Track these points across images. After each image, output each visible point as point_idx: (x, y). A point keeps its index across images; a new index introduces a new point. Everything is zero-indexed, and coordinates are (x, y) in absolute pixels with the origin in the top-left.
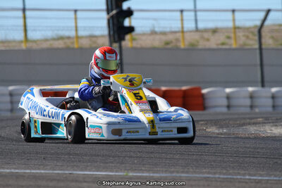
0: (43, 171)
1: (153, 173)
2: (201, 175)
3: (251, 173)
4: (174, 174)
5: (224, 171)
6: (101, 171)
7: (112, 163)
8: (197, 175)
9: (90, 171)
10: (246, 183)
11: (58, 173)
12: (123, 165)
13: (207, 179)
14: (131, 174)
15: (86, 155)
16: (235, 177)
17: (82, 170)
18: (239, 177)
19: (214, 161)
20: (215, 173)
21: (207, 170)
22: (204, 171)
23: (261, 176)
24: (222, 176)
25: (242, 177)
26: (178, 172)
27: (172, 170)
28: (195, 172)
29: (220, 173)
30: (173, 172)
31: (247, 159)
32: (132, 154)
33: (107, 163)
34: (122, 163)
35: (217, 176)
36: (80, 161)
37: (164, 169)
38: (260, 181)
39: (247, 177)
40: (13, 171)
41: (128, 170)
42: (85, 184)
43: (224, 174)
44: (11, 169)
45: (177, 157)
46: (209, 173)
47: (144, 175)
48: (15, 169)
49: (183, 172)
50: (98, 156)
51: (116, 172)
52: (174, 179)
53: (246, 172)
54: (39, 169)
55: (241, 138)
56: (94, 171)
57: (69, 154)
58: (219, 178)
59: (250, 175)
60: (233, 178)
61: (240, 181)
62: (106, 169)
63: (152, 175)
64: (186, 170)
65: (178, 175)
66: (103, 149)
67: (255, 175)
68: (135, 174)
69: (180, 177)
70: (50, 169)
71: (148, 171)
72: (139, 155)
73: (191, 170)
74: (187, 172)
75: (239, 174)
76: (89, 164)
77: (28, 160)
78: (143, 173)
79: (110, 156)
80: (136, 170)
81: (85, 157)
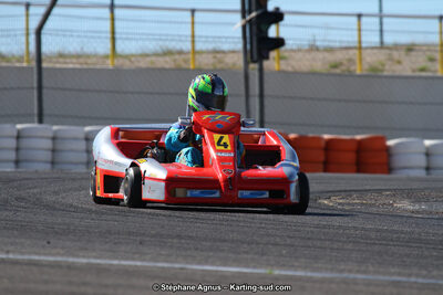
0: (139, 263)
1: (313, 271)
2: (387, 278)
4: (345, 275)
5: (424, 272)
6: (230, 266)
7: (247, 253)
8: (381, 278)
9: (212, 264)
11: (163, 268)
12: (265, 258)
13: (396, 284)
14: (277, 272)
15: (205, 240)
16: (441, 282)
17: (199, 263)
19: (408, 256)
20: (410, 275)
21: (398, 270)
22: (393, 270)
24: (420, 280)
26: (350, 271)
27: (342, 267)
28: (378, 273)
29: (417, 276)
30: (341, 271)
32: (278, 239)
33: (239, 253)
34: (263, 255)
35: (413, 279)
36: (197, 249)
37: (329, 266)
40: (93, 261)
41: (272, 266)
43: (424, 277)
44: (89, 257)
45: (349, 247)
46: (399, 274)
47: (298, 274)
48: (95, 257)
49: (358, 272)
50: (225, 241)
51: (254, 267)
52: (345, 281)
54: (133, 259)
56: (220, 265)
57: (179, 237)
58: (416, 283)
60: (439, 285)
62: (238, 262)
63: (309, 274)
64: (363, 268)
65: (352, 276)
66: (233, 231)
68: (283, 273)
69: (355, 279)
70: (150, 260)
71: (305, 268)
72: (289, 241)
73: (371, 268)
74: (365, 272)
76: (211, 254)
77: (115, 244)
78: (296, 270)
79: (243, 243)
80: (284, 265)
81: (204, 243)
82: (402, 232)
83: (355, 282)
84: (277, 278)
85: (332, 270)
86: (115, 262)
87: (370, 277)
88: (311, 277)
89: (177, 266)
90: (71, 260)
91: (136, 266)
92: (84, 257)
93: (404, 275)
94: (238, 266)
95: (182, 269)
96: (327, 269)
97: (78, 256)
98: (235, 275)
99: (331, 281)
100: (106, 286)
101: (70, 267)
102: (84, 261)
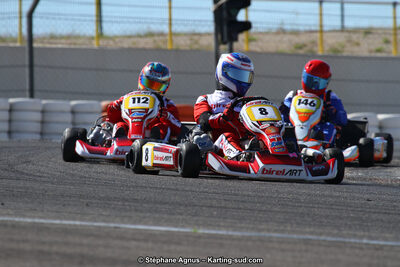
0: (78, 223)
1: (235, 230)
2: (302, 237)
3: (373, 235)
4: (262, 234)
5: (336, 231)
6: (160, 225)
7: (181, 214)
8: (295, 236)
9: (145, 224)
10: (361, 249)
11: (100, 227)
12: (195, 218)
13: (307, 242)
14: (201, 231)
15: (148, 202)
16: (347, 240)
17: (135, 223)
18: (352, 240)
19: (327, 217)
20: (321, 234)
21: (312, 229)
22: (308, 230)
23: (386, 239)
24: (329, 239)
25: (358, 241)
26: (269, 231)
27: (263, 227)
28: (294, 232)
29: (329, 234)
30: (260, 230)
31: (374, 216)
32: (214, 202)
33: (173, 214)
34: (196, 215)
35: (322, 238)
36: (136, 210)
37: (251, 226)
38: (381, 248)
39: (365, 241)
40: (37, 220)
41: (199, 225)
42: (134, 243)
43: (334, 236)
44: (34, 217)
45: (276, 209)
46: (311, 233)
47: (221, 232)
48: (41, 218)
49: (276, 231)
50: (165, 203)
51: (183, 227)
52: (261, 240)
53: (367, 234)
54: (74, 219)
55: (380, 185)
56: (151, 225)
58: (324, 241)
59: (370, 238)
60: (344, 243)
61: (353, 246)
62: (169, 222)
63: (230, 233)
64: (282, 228)
65: (267, 234)
66: (175, 195)
67: (377, 239)
68: (207, 232)
69: (271, 237)
70: (90, 220)
71: (227, 227)
72: (223, 204)
73: (289, 228)
74: (283, 231)
75: (355, 236)
76: (148, 214)
77: (64, 205)
78: (219, 230)
79: (181, 205)
80: (210, 225)
81: (145, 205)
82: (331, 196)
83: (270, 240)
84: (200, 237)
85: (253, 229)
86: (58, 222)
87: (285, 235)
88: (231, 236)
89: (112, 225)
90: (17, 219)
91: (75, 225)
92: (30, 217)
93: (317, 234)
94: (168, 226)
95: (116, 228)
96: (247, 228)
97: (24, 216)
98: (163, 234)
99: (249, 239)
100: (44, 243)
101: (14, 226)
102: (29, 220)
